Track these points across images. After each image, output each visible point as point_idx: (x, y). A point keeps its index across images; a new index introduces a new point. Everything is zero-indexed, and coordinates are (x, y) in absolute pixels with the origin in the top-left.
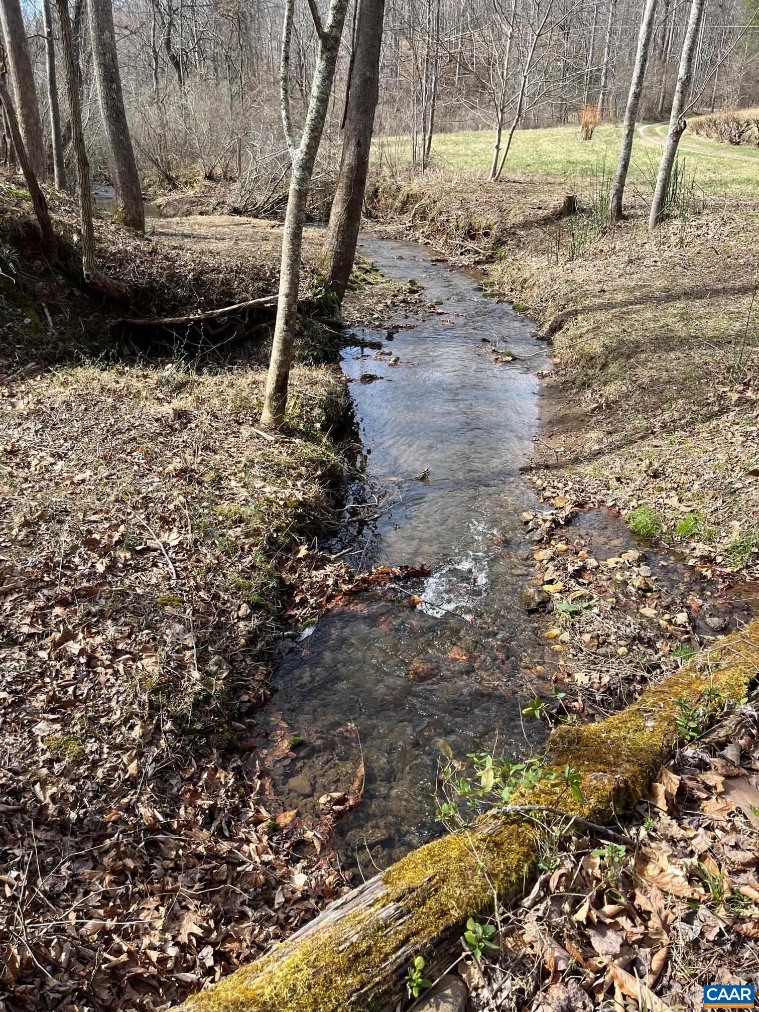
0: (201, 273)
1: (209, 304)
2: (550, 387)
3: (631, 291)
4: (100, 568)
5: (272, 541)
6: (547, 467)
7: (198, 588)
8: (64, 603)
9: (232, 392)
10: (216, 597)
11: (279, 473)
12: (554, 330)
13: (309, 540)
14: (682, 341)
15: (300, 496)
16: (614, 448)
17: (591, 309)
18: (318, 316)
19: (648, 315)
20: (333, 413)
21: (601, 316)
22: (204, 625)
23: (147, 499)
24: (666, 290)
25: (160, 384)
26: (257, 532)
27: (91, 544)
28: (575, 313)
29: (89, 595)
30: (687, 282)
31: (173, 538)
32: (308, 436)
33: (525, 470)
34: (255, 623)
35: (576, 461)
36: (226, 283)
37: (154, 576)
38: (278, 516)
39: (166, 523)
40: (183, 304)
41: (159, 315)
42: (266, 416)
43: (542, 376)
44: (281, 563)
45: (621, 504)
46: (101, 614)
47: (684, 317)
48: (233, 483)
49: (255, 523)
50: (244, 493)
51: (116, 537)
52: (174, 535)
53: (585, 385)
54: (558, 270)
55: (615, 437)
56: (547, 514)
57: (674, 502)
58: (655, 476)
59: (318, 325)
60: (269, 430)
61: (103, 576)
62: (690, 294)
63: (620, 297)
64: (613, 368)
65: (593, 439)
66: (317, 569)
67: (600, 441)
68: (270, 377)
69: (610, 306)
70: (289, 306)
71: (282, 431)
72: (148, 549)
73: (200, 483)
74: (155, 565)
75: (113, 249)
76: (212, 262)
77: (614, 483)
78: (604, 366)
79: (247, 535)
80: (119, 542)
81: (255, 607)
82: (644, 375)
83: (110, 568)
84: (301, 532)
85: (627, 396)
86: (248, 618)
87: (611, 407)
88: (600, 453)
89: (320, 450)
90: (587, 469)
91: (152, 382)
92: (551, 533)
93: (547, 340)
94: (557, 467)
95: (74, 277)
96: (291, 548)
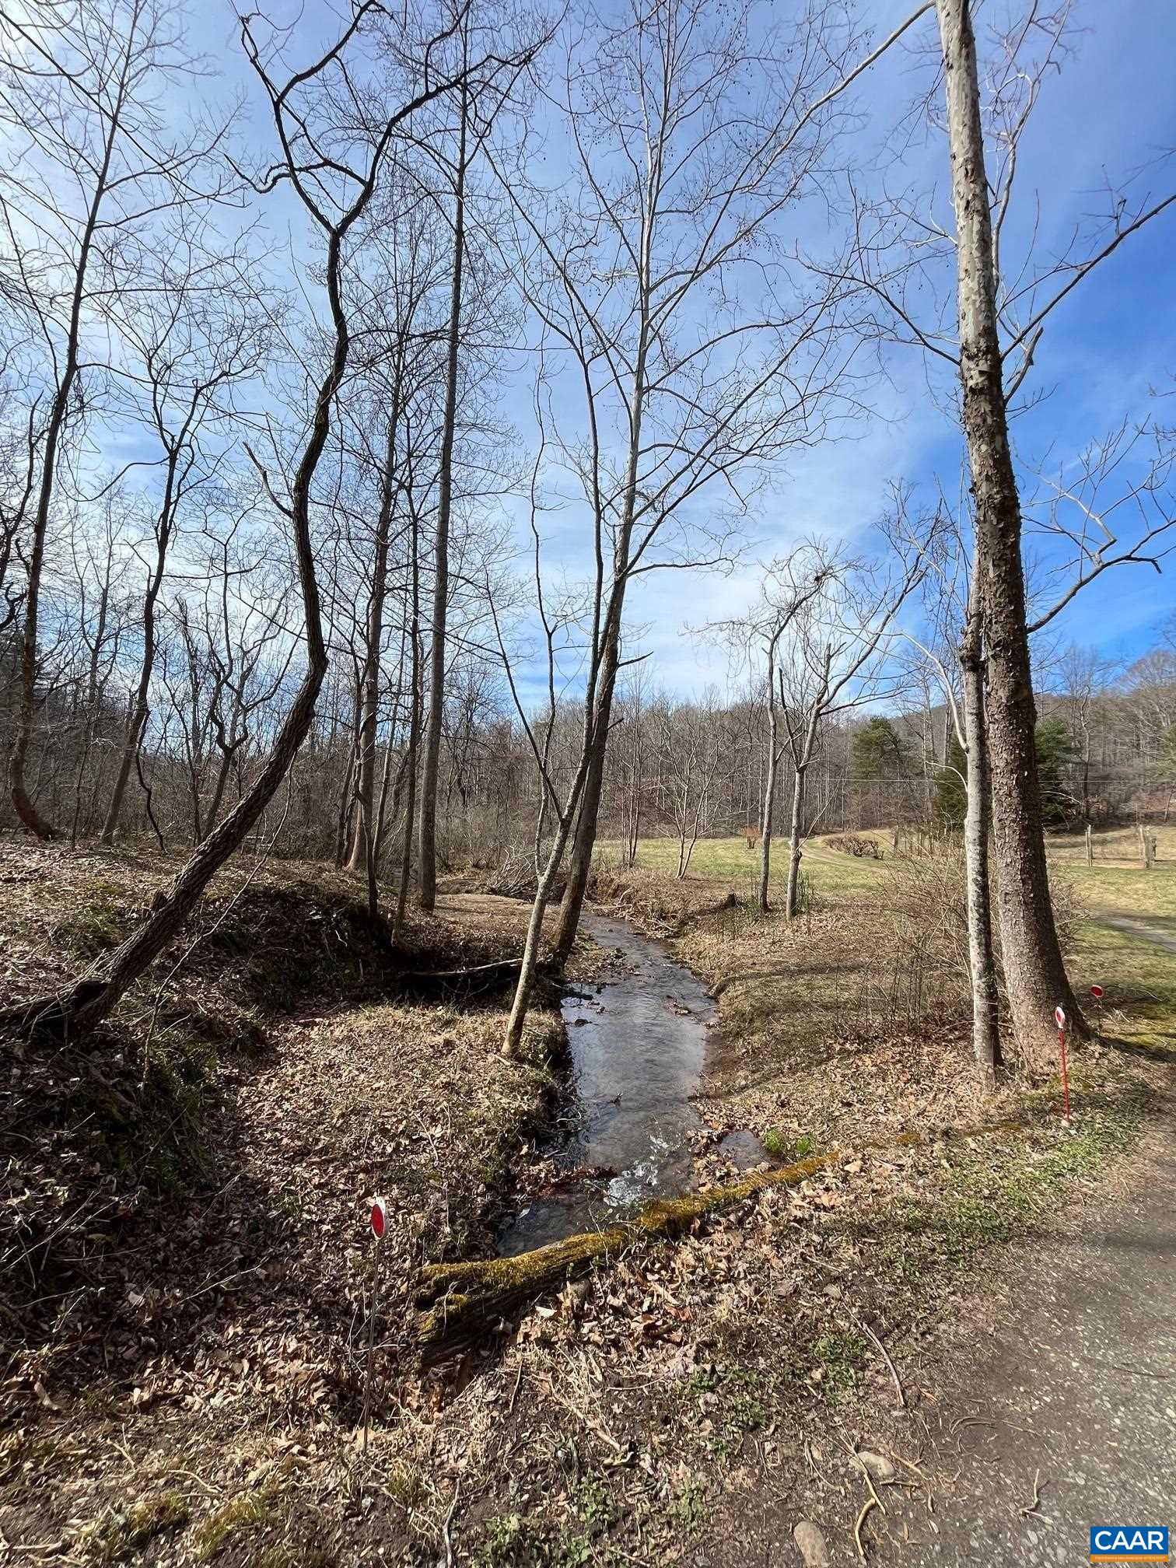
0: (470, 941)
1: (472, 963)
2: (715, 1035)
3: (774, 965)
4: (389, 1150)
5: (504, 1140)
6: (708, 1097)
7: (452, 1169)
8: (365, 1170)
9: (483, 1028)
10: (464, 1177)
11: (513, 1088)
12: (720, 990)
13: (530, 1141)
14: (807, 1005)
15: (526, 1108)
16: (756, 1084)
17: (743, 978)
18: (547, 975)
19: (785, 984)
20: (553, 1047)
21: (751, 983)
22: (455, 1195)
23: (422, 1103)
24: (798, 965)
25: (433, 1021)
26: (494, 1131)
27: (384, 1132)
28: (734, 979)
29: (382, 1166)
30: (812, 960)
31: (437, 1132)
32: (534, 1064)
33: (692, 1098)
34: (488, 1198)
35: (729, 1093)
36: (486, 948)
37: (423, 1158)
38: (510, 1120)
39: (434, 1120)
40: (455, 962)
41: (436, 970)
42: (506, 1047)
43: (709, 1027)
44: (509, 1157)
45: (759, 1127)
46: (390, 1181)
47: (809, 987)
48: (480, 1095)
49: (494, 1125)
50: (487, 1103)
51: (401, 1128)
52: (439, 1129)
53: (738, 1035)
54: (724, 946)
55: (757, 1076)
56: (705, 1132)
57: (795, 1126)
58: (783, 1105)
59: (546, 981)
60: (508, 1057)
61: (390, 1155)
62: (816, 970)
63: (766, 969)
64: (757, 1024)
65: (741, 1077)
66: (534, 1165)
67: (746, 1078)
68: (511, 1019)
69: (758, 975)
70: (529, 970)
71: (516, 1059)
72: (421, 1139)
73: (458, 1094)
74: (424, 1150)
75: (412, 924)
76: (477, 934)
77: (754, 1111)
78: (752, 1021)
79: (487, 1133)
80: (402, 1132)
81: (489, 1187)
82: (778, 1027)
83: (396, 1150)
84: (524, 1134)
85: (766, 1045)
86: (483, 1195)
87: (756, 1052)
88: (746, 1087)
89: (542, 1074)
90: (736, 1099)
91: (428, 1020)
92: (707, 1147)
93: (715, 999)
94: (715, 1098)
95: (384, 942)
96: (517, 1146)
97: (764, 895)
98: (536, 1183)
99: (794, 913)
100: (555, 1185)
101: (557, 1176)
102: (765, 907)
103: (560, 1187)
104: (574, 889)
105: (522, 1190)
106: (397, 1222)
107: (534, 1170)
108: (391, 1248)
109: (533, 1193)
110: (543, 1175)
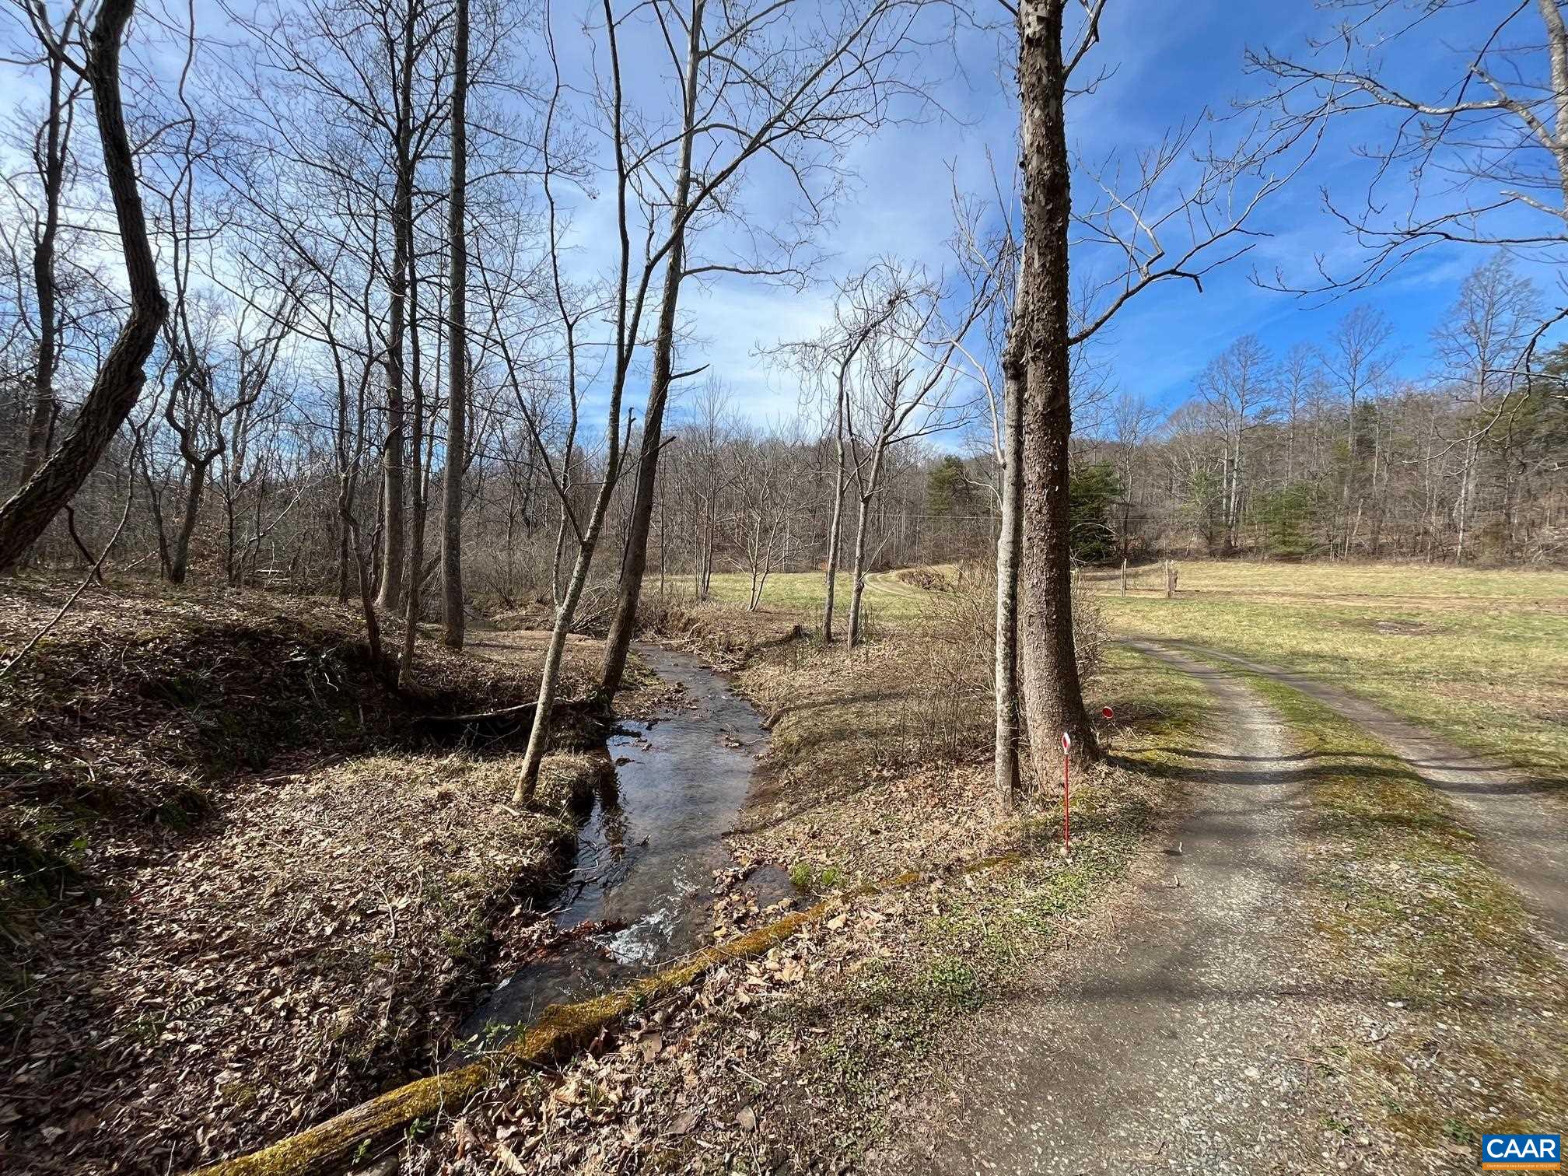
0: (498, 681)
1: (502, 705)
2: (762, 767)
3: (830, 694)
4: (329, 931)
5: (490, 902)
6: (743, 832)
7: (410, 946)
8: (283, 962)
9: (497, 776)
10: (426, 953)
11: (515, 842)
12: (774, 722)
13: (523, 900)
14: (853, 732)
15: (526, 862)
16: (792, 815)
17: (798, 708)
18: (588, 713)
19: (837, 712)
20: (581, 791)
21: (805, 713)
22: (405, 979)
23: (391, 869)
24: (852, 694)
25: (438, 770)
26: (478, 895)
27: (327, 910)
28: (790, 709)
29: (310, 955)
30: (867, 689)
31: (401, 903)
32: (552, 811)
33: (726, 835)
34: (455, 974)
35: (765, 826)
36: (518, 688)
37: (375, 937)
38: (500, 880)
39: (401, 889)
40: (482, 704)
41: (458, 713)
42: (517, 796)
43: (758, 759)
44: (493, 924)
45: (788, 861)
46: (314, 972)
47: (860, 714)
48: (471, 853)
49: (481, 887)
50: (478, 861)
51: (353, 902)
52: (404, 899)
53: (784, 765)
54: (784, 678)
55: (794, 807)
56: (731, 872)
57: (823, 857)
58: (814, 837)
59: (588, 719)
60: (519, 807)
61: (329, 938)
62: (867, 698)
63: (821, 699)
64: (803, 753)
65: (780, 808)
66: (527, 926)
67: (783, 811)
68: (525, 763)
69: (814, 705)
71: (529, 808)
72: (378, 913)
73: (442, 854)
74: (380, 927)
75: (430, 663)
76: (508, 672)
77: (786, 844)
78: (798, 751)
79: (469, 897)
80: (354, 907)
81: (458, 961)
82: (822, 756)
83: (337, 932)
84: (519, 893)
85: (808, 775)
86: (449, 971)
87: (797, 783)
88: (782, 819)
89: (557, 822)
90: (770, 833)
91: (432, 770)
92: (731, 886)
93: (769, 730)
94: (750, 832)
95: (391, 684)
96: (508, 907)
97: (828, 625)
98: (526, 946)
99: (854, 644)
100: (550, 946)
101: (552, 936)
102: (829, 637)
103: (554, 948)
104: (621, 622)
105: (508, 956)
106: (310, 1024)
107: (527, 931)
108: (293, 1059)
109: (520, 959)
110: (535, 937)
